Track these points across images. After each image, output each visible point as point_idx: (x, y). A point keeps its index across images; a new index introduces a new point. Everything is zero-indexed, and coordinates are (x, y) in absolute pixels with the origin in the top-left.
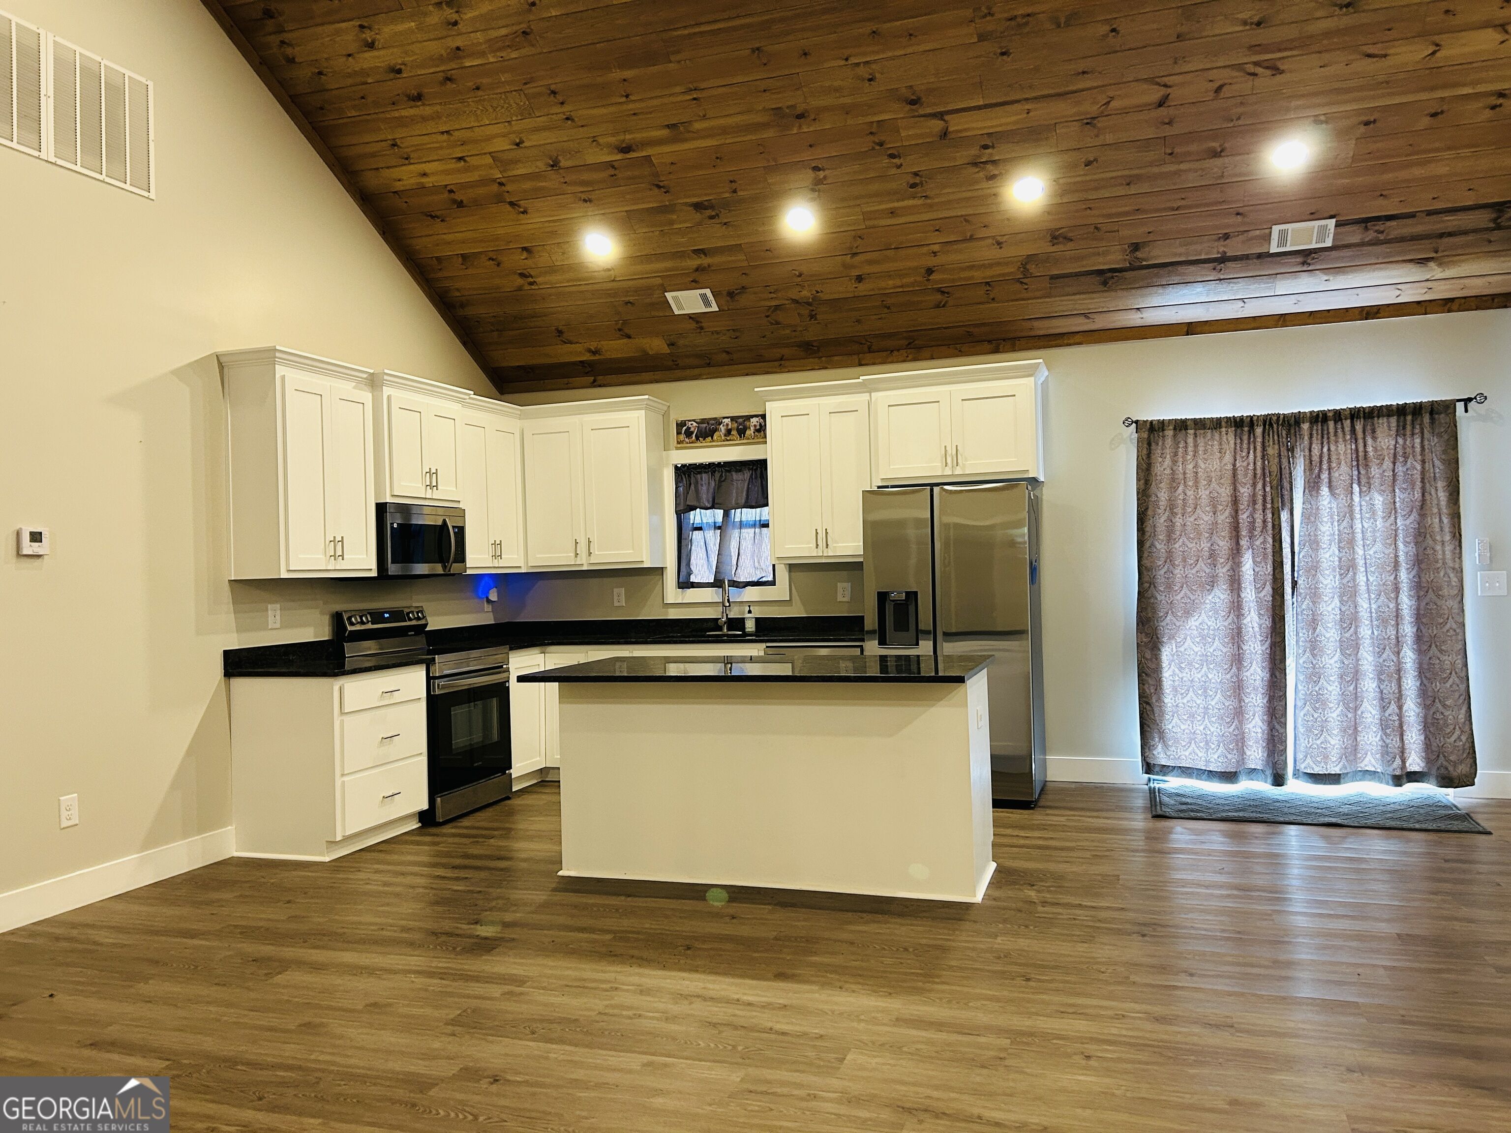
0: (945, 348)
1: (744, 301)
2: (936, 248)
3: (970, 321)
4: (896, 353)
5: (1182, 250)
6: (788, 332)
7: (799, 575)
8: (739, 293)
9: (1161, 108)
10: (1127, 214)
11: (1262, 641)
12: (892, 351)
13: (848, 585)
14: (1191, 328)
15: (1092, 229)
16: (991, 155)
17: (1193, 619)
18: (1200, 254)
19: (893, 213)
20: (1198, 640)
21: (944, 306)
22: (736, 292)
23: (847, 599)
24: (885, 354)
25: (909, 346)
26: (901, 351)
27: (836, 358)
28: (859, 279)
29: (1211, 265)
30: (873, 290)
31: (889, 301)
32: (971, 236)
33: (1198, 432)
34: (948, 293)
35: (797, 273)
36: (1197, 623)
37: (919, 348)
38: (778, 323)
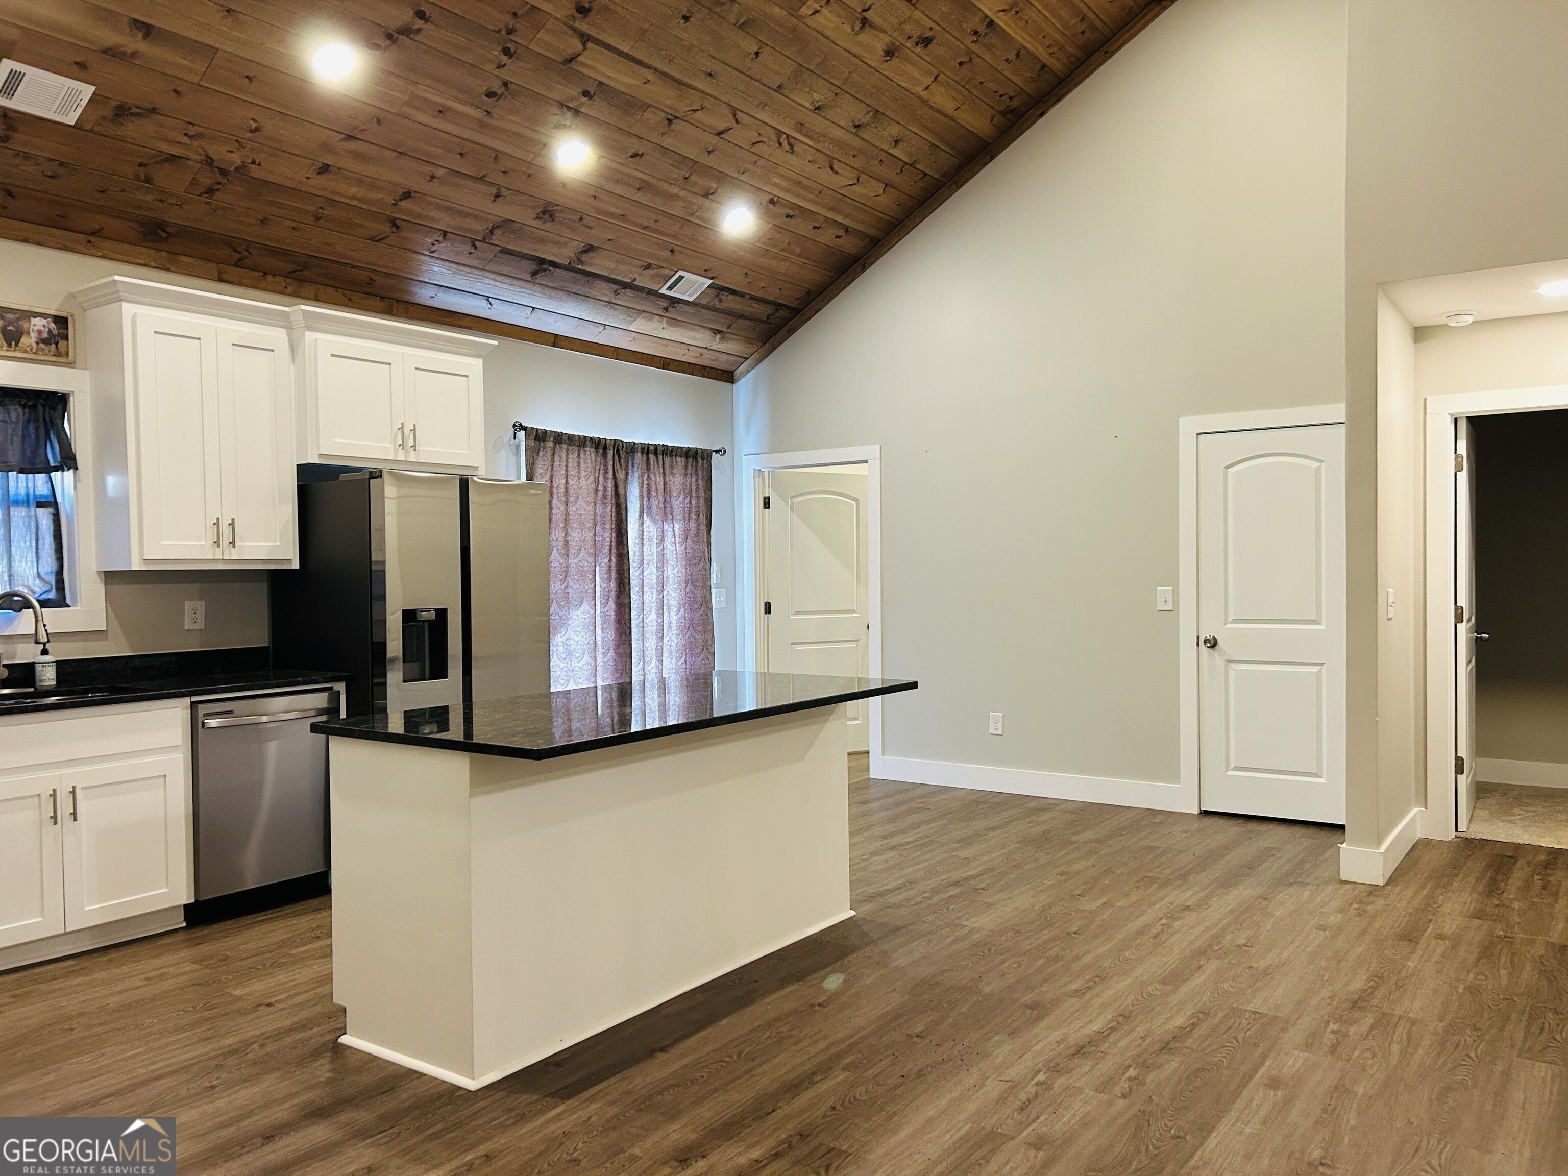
0: (331, 290)
1: (132, 129)
2: (440, 172)
3: (386, 267)
4: (270, 278)
5: (612, 265)
6: (149, 198)
7: (122, 590)
8: (138, 114)
9: (717, 137)
10: (611, 215)
11: (603, 653)
12: (265, 274)
13: (200, 606)
14: (557, 341)
15: (577, 218)
16: (582, 104)
17: (560, 635)
18: (619, 275)
19: (442, 112)
20: (563, 656)
21: (378, 241)
22: (134, 110)
23: (200, 625)
24: (256, 274)
25: (289, 275)
26: (278, 279)
27: (183, 259)
28: (324, 169)
29: (615, 287)
30: (324, 190)
31: (329, 211)
32: (484, 176)
33: (571, 448)
34: (398, 228)
35: (254, 125)
36: (564, 639)
37: (302, 281)
38: (148, 180)
